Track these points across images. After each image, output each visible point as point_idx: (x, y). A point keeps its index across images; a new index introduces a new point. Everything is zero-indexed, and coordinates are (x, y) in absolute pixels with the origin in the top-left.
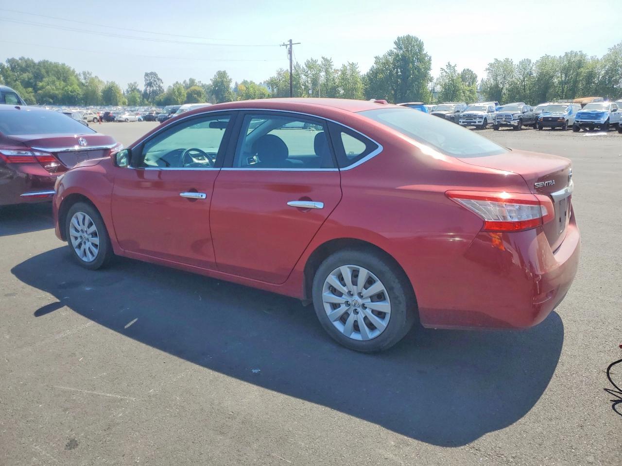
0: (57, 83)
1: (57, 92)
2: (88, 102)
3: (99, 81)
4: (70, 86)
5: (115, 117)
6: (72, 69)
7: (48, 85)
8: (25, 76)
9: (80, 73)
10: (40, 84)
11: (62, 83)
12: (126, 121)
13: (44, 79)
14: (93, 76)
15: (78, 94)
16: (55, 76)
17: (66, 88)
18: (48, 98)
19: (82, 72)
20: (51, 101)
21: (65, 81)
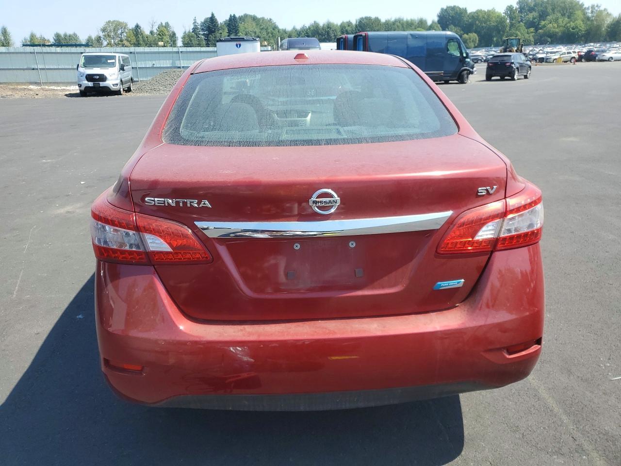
0: (560, 20)
1: (557, 30)
2: (589, 39)
3: (608, 13)
4: (573, 22)
5: (597, 55)
6: (580, 3)
7: (550, 23)
8: (531, 16)
9: (589, 7)
10: (543, 23)
11: (566, 19)
12: (610, 60)
13: (548, 17)
14: (602, 8)
15: (580, 30)
16: (560, 13)
17: (568, 25)
18: (546, 38)
19: (590, 6)
20: (549, 40)
21: (569, 17)
